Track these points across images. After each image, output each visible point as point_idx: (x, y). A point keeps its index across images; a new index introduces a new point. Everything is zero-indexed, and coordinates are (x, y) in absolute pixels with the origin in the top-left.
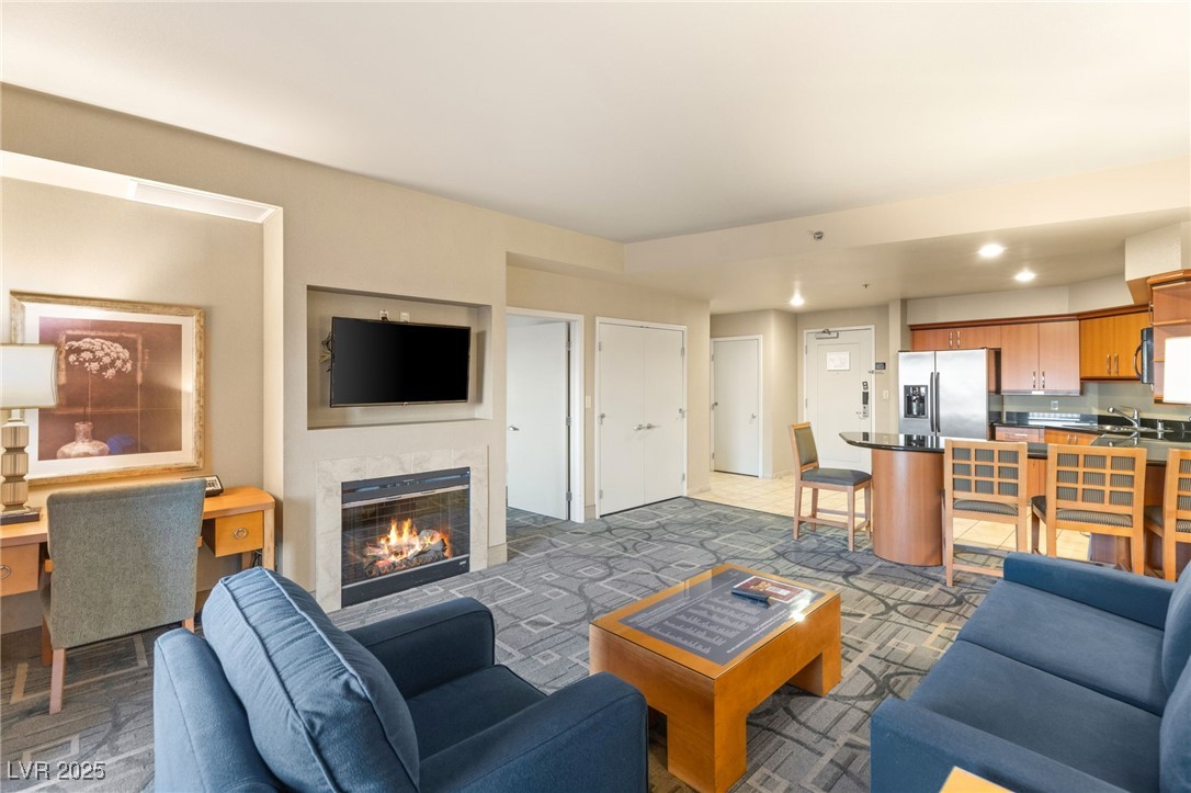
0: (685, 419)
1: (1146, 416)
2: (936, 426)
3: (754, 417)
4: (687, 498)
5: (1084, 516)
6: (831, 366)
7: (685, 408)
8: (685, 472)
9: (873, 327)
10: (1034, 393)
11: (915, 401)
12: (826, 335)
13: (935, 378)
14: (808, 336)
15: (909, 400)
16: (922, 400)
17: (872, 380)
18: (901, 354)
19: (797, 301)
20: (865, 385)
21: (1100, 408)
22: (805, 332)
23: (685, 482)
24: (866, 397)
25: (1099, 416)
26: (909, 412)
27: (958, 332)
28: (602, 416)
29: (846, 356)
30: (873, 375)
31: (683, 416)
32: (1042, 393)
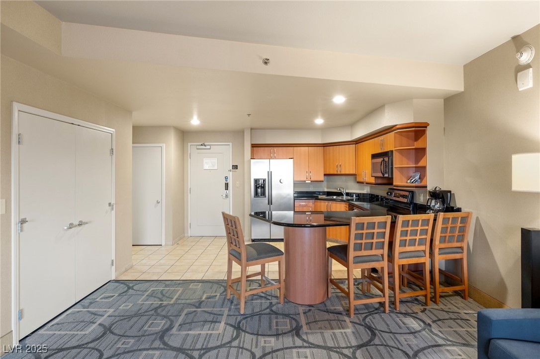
0: (114, 212)
1: (347, 191)
2: (270, 202)
3: (158, 202)
4: (117, 281)
5: (408, 255)
6: (206, 167)
7: (113, 202)
8: (113, 258)
9: (231, 144)
10: (307, 182)
11: (261, 188)
12: (203, 147)
13: (270, 174)
14: (191, 147)
15: (256, 188)
16: (263, 187)
17: (230, 175)
18: (252, 160)
19: (195, 122)
20: (226, 178)
21: (327, 188)
22: (189, 144)
23: (114, 267)
24: (227, 186)
25: (328, 192)
26: (256, 194)
27: (275, 149)
28: (23, 222)
29: (215, 160)
30: (231, 173)
31: (112, 209)
32: (310, 182)
